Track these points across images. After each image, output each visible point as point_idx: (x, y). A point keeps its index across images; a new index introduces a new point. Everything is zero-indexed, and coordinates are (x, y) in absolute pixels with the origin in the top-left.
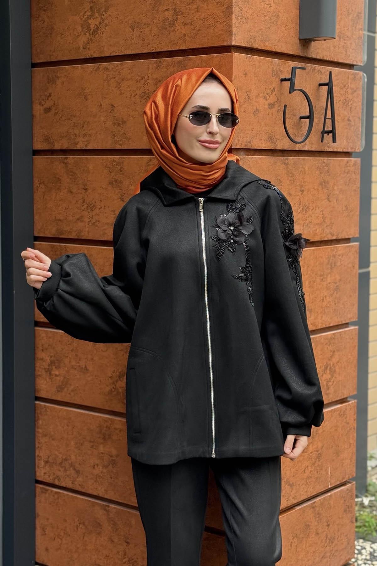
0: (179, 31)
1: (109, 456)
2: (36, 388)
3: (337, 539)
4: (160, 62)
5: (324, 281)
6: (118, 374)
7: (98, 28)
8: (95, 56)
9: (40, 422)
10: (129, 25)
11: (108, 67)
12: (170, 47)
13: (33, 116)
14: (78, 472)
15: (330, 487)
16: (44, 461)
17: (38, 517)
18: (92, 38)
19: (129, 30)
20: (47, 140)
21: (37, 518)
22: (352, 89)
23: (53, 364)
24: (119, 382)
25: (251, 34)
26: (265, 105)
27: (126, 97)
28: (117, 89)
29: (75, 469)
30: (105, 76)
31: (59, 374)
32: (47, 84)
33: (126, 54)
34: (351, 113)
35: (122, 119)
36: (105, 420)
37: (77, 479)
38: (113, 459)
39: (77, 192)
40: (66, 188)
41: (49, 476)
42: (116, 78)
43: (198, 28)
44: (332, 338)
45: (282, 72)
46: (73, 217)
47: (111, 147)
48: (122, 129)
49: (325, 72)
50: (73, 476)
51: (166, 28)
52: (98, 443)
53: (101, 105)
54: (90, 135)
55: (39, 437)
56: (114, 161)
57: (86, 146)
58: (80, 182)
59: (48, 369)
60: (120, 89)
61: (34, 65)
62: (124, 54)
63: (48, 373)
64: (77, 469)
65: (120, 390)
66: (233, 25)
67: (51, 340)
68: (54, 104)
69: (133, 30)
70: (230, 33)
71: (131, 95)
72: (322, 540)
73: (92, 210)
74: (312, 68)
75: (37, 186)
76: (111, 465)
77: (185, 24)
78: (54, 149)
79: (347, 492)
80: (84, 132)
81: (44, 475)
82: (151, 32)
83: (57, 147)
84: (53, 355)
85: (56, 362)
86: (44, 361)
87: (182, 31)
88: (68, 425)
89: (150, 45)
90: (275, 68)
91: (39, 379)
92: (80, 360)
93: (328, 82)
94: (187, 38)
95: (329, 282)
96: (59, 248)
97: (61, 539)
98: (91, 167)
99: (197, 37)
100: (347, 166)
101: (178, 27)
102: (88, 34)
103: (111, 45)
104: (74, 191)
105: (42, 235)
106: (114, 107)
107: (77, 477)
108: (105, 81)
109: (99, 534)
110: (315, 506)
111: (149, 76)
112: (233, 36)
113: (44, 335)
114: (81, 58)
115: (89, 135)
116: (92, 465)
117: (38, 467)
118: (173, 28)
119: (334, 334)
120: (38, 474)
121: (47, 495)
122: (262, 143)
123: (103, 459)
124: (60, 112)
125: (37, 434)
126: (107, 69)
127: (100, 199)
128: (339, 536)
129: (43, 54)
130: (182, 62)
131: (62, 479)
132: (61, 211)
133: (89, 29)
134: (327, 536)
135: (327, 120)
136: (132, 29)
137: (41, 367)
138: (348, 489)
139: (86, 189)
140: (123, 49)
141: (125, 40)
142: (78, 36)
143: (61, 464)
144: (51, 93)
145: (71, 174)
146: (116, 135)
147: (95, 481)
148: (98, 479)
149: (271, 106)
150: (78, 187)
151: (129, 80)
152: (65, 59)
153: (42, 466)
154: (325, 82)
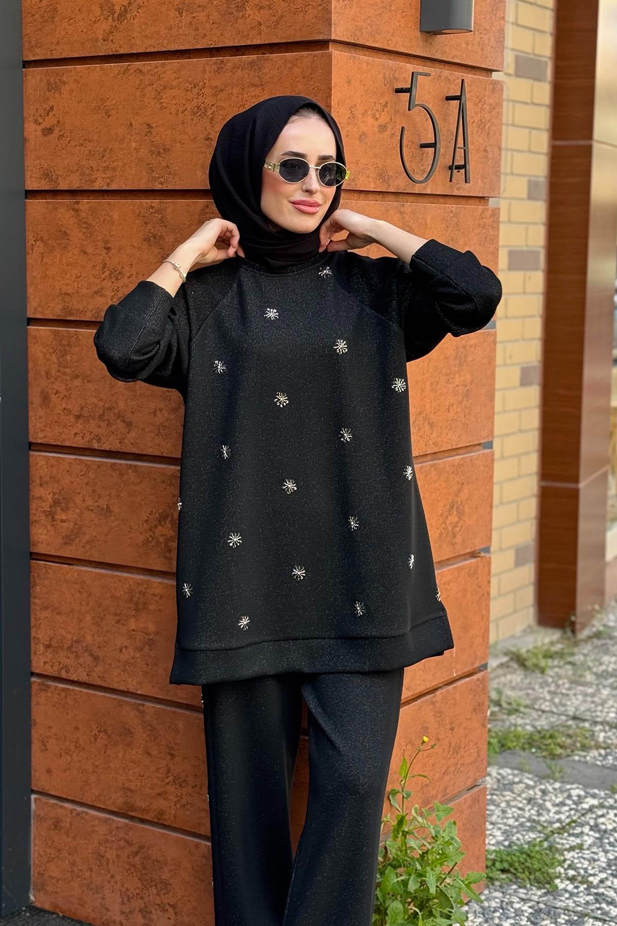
0: (251, 17)
1: (143, 634)
2: (32, 540)
3: (464, 748)
4: (222, 62)
5: (451, 383)
6: (157, 515)
7: (126, 11)
8: (122, 51)
9: (38, 589)
10: (176, 7)
11: (143, 69)
12: (237, 40)
13: (25, 140)
14: (96, 659)
15: (455, 675)
16: (44, 645)
17: (35, 725)
18: (117, 25)
19: (174, 14)
20: (47, 175)
21: (33, 726)
22: (490, 105)
23: (57, 505)
24: (160, 528)
25: (357, 24)
26: (373, 126)
27: (171, 113)
28: (156, 100)
29: (91, 655)
30: (138, 82)
31: (67, 520)
32: (47, 93)
33: (169, 49)
34: (488, 140)
35: (164, 145)
36: (139, 584)
37: (96, 669)
38: (150, 638)
39: (93, 253)
40: (76, 247)
41: (52, 667)
42: (154, 86)
43: (280, 13)
44: (460, 465)
45: (397, 79)
46: (87, 289)
47: (146, 187)
48: (163, 161)
49: (454, 80)
50: (88, 665)
51: (232, 13)
52: (127, 616)
53: (131, 124)
54: (114, 169)
55: (36, 610)
56: (152, 207)
57: (108, 185)
58: (99, 238)
59: (50, 512)
60: (161, 101)
61: (26, 64)
62: (166, 50)
63: (50, 517)
64: (95, 654)
65: (161, 539)
66: (333, 10)
67: (54, 469)
68: (58, 122)
69: (181, 14)
70: (328, 22)
71: (178, 110)
72: (444, 750)
73: (117, 279)
74: (437, 75)
75: (32, 244)
76: (147, 646)
77: (261, 8)
78: (59, 189)
79: (478, 683)
80: (105, 165)
81: (45, 665)
82: (209, 19)
83: (63, 186)
84: (58, 491)
85: (61, 502)
86: (43, 501)
87: (256, 18)
88: (80, 593)
89: (207, 37)
90: (387, 74)
91: (35, 526)
92: (99, 498)
93: (459, 94)
94: (263, 27)
95: (457, 383)
96: (66, 335)
97: (71, 756)
98: (116, 216)
99: (279, 26)
100: (483, 218)
101: (249, 12)
102: (110, 18)
103: (146, 37)
104: (90, 250)
105: (39, 316)
106: (152, 127)
107: (96, 666)
108: (138, 89)
109: (129, 745)
110: (436, 701)
111: (205, 83)
112: (333, 26)
113: (43, 462)
114: (100, 54)
115: (112, 169)
116: (118, 647)
117: (35, 653)
118: (241, 13)
119: (462, 458)
120: (34, 664)
121: (49, 694)
122: (370, 182)
123: (135, 639)
124: (66, 134)
125: (33, 607)
126: (141, 71)
127: (130, 263)
128: (466, 745)
129: (40, 47)
130: (255, 62)
131: (71, 669)
132: (68, 281)
133: (112, 12)
134: (450, 744)
135: (457, 150)
136: (179, 13)
137: (37, 509)
138: (478, 680)
139: (108, 249)
140: (165, 41)
141: (169, 29)
142: (95, 21)
143: (70, 648)
144: (53, 106)
145: (84, 226)
146: (154, 168)
147: (123, 671)
148: (127, 666)
149: (383, 128)
150: (97, 245)
151: (175, 88)
152: (75, 55)
153: (41, 652)
154: (454, 95)
